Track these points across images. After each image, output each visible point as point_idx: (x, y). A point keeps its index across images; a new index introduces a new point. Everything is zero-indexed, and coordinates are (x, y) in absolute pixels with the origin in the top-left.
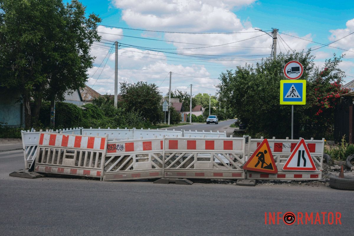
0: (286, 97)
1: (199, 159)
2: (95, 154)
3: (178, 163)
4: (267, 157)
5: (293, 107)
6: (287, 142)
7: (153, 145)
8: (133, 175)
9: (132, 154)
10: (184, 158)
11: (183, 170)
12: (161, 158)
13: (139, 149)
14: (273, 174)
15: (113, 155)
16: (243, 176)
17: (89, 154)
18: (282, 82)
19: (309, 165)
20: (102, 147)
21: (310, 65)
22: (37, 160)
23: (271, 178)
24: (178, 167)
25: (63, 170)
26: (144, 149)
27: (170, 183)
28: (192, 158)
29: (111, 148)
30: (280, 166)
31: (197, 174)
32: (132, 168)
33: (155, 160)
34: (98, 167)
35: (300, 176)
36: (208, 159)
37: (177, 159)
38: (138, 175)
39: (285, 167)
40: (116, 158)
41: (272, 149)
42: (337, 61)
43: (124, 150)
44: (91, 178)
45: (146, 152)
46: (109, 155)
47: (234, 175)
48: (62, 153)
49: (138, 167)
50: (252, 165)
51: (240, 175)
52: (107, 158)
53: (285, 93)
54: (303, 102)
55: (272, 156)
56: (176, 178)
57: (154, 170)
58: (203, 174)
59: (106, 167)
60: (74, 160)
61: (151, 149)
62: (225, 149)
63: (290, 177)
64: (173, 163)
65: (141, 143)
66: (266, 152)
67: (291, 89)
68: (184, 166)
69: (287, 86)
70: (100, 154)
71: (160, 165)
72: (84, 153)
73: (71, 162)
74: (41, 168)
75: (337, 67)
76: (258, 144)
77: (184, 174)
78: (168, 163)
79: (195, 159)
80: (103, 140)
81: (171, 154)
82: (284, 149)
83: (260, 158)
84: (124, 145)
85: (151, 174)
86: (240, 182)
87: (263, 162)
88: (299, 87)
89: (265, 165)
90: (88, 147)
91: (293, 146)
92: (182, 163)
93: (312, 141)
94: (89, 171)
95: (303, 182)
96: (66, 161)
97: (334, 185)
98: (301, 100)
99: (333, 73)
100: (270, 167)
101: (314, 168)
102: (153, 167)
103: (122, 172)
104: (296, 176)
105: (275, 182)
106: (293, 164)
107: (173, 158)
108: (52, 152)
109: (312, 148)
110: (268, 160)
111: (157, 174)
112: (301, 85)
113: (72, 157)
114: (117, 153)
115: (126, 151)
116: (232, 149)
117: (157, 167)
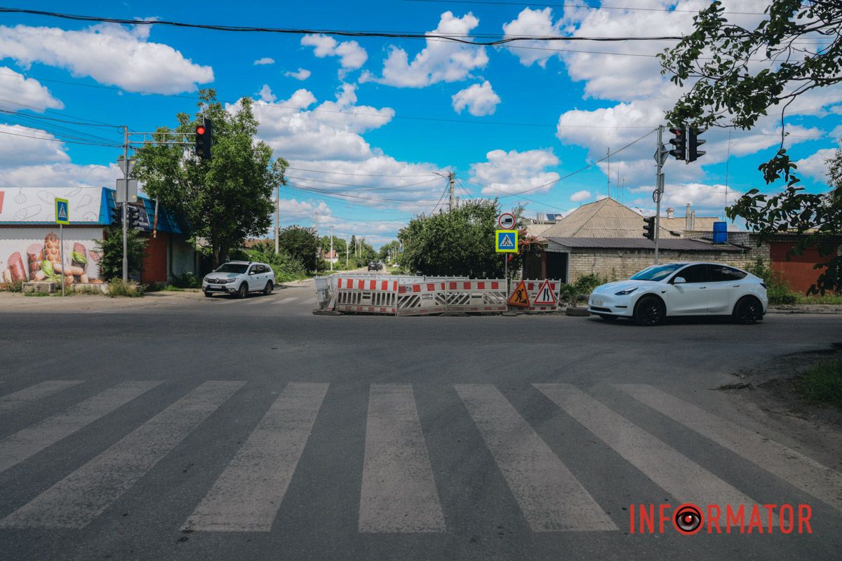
0: (501, 245)
1: (473, 297)
2: (389, 295)
3: (457, 301)
4: (523, 293)
5: (506, 255)
6: (536, 282)
7: (436, 287)
8: (422, 311)
9: (419, 294)
10: (461, 297)
11: (461, 306)
12: (443, 297)
13: (424, 290)
14: (527, 307)
15: (404, 295)
16: (507, 310)
17: (384, 294)
18: (497, 232)
19: (551, 300)
20: (395, 289)
21: (498, 213)
22: (337, 301)
23: (526, 310)
24: (457, 304)
25: (361, 308)
26: (429, 290)
27: (453, 316)
28: (468, 297)
29: (402, 289)
30: (532, 300)
31: (472, 309)
32: (420, 305)
33: (437, 298)
34: (392, 304)
35: (545, 308)
36: (480, 297)
37: (456, 298)
38: (426, 311)
39: (535, 302)
40: (407, 297)
41: (527, 288)
42: (521, 210)
43: (412, 291)
44: (388, 314)
45: (430, 292)
46: (401, 295)
47: (499, 308)
48: (360, 294)
49: (424, 303)
50: (513, 301)
51: (504, 308)
52: (399, 298)
53: (500, 242)
54: (516, 250)
55: (526, 293)
56: (456, 312)
57: (437, 307)
58: (476, 309)
59: (398, 305)
60: (371, 300)
61: (434, 290)
62: (493, 288)
63: (538, 309)
64: (453, 301)
65: (426, 285)
66: (523, 290)
67: (505, 239)
68: (462, 303)
69: (502, 236)
70: (393, 295)
71: (443, 303)
72: (379, 295)
73: (369, 301)
74: (342, 307)
75: (521, 215)
76: (517, 284)
77: (462, 309)
78: (449, 301)
79: (470, 297)
80: (395, 283)
81: (451, 293)
82: (534, 288)
83: (518, 295)
84: (412, 287)
85: (436, 310)
86: (505, 314)
87: (521, 298)
88: (512, 236)
89: (522, 300)
90: (383, 289)
91: (541, 285)
92: (460, 301)
93: (553, 281)
94: (385, 309)
95: (547, 312)
96: (363, 301)
97: (569, 313)
98: (513, 248)
99: (519, 221)
100: (525, 302)
101: (554, 302)
102: (437, 304)
103: (412, 308)
104: (542, 308)
105: (528, 314)
106: (540, 299)
107: (453, 297)
108: (350, 294)
109: (553, 286)
110: (524, 297)
111: (441, 309)
112: (514, 234)
113: (369, 298)
114: (407, 293)
115: (414, 292)
116: (497, 288)
117: (440, 305)
